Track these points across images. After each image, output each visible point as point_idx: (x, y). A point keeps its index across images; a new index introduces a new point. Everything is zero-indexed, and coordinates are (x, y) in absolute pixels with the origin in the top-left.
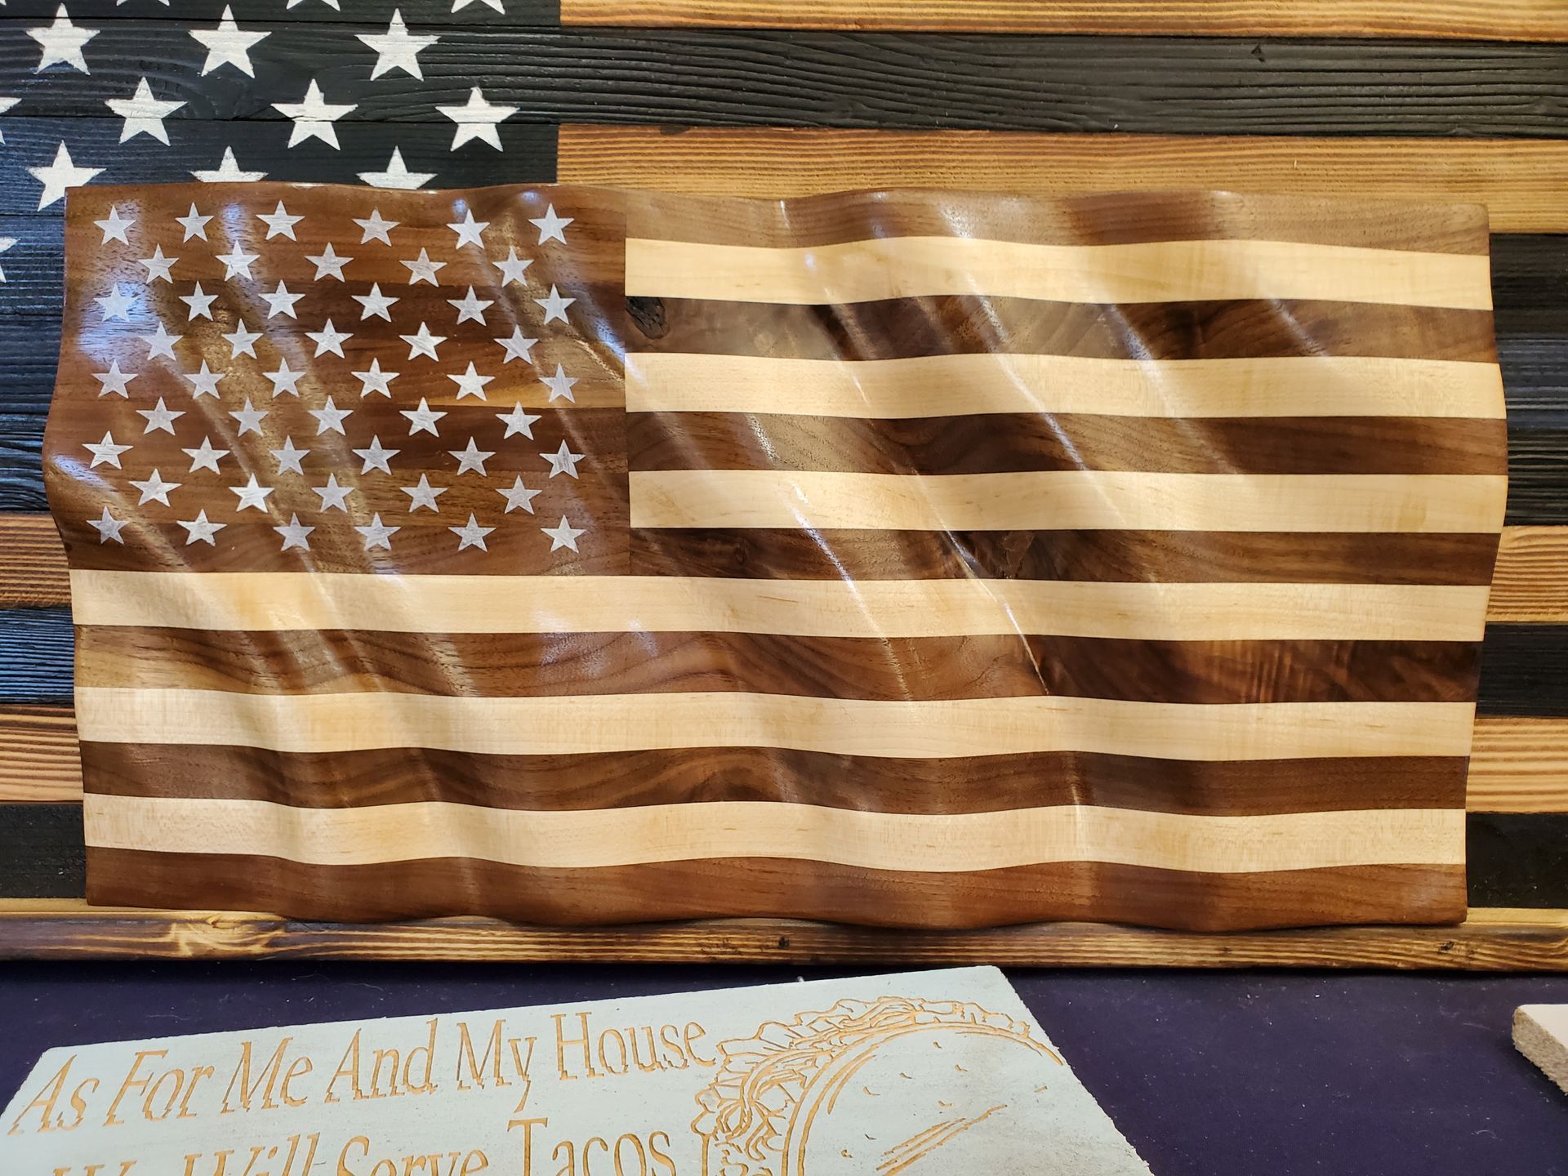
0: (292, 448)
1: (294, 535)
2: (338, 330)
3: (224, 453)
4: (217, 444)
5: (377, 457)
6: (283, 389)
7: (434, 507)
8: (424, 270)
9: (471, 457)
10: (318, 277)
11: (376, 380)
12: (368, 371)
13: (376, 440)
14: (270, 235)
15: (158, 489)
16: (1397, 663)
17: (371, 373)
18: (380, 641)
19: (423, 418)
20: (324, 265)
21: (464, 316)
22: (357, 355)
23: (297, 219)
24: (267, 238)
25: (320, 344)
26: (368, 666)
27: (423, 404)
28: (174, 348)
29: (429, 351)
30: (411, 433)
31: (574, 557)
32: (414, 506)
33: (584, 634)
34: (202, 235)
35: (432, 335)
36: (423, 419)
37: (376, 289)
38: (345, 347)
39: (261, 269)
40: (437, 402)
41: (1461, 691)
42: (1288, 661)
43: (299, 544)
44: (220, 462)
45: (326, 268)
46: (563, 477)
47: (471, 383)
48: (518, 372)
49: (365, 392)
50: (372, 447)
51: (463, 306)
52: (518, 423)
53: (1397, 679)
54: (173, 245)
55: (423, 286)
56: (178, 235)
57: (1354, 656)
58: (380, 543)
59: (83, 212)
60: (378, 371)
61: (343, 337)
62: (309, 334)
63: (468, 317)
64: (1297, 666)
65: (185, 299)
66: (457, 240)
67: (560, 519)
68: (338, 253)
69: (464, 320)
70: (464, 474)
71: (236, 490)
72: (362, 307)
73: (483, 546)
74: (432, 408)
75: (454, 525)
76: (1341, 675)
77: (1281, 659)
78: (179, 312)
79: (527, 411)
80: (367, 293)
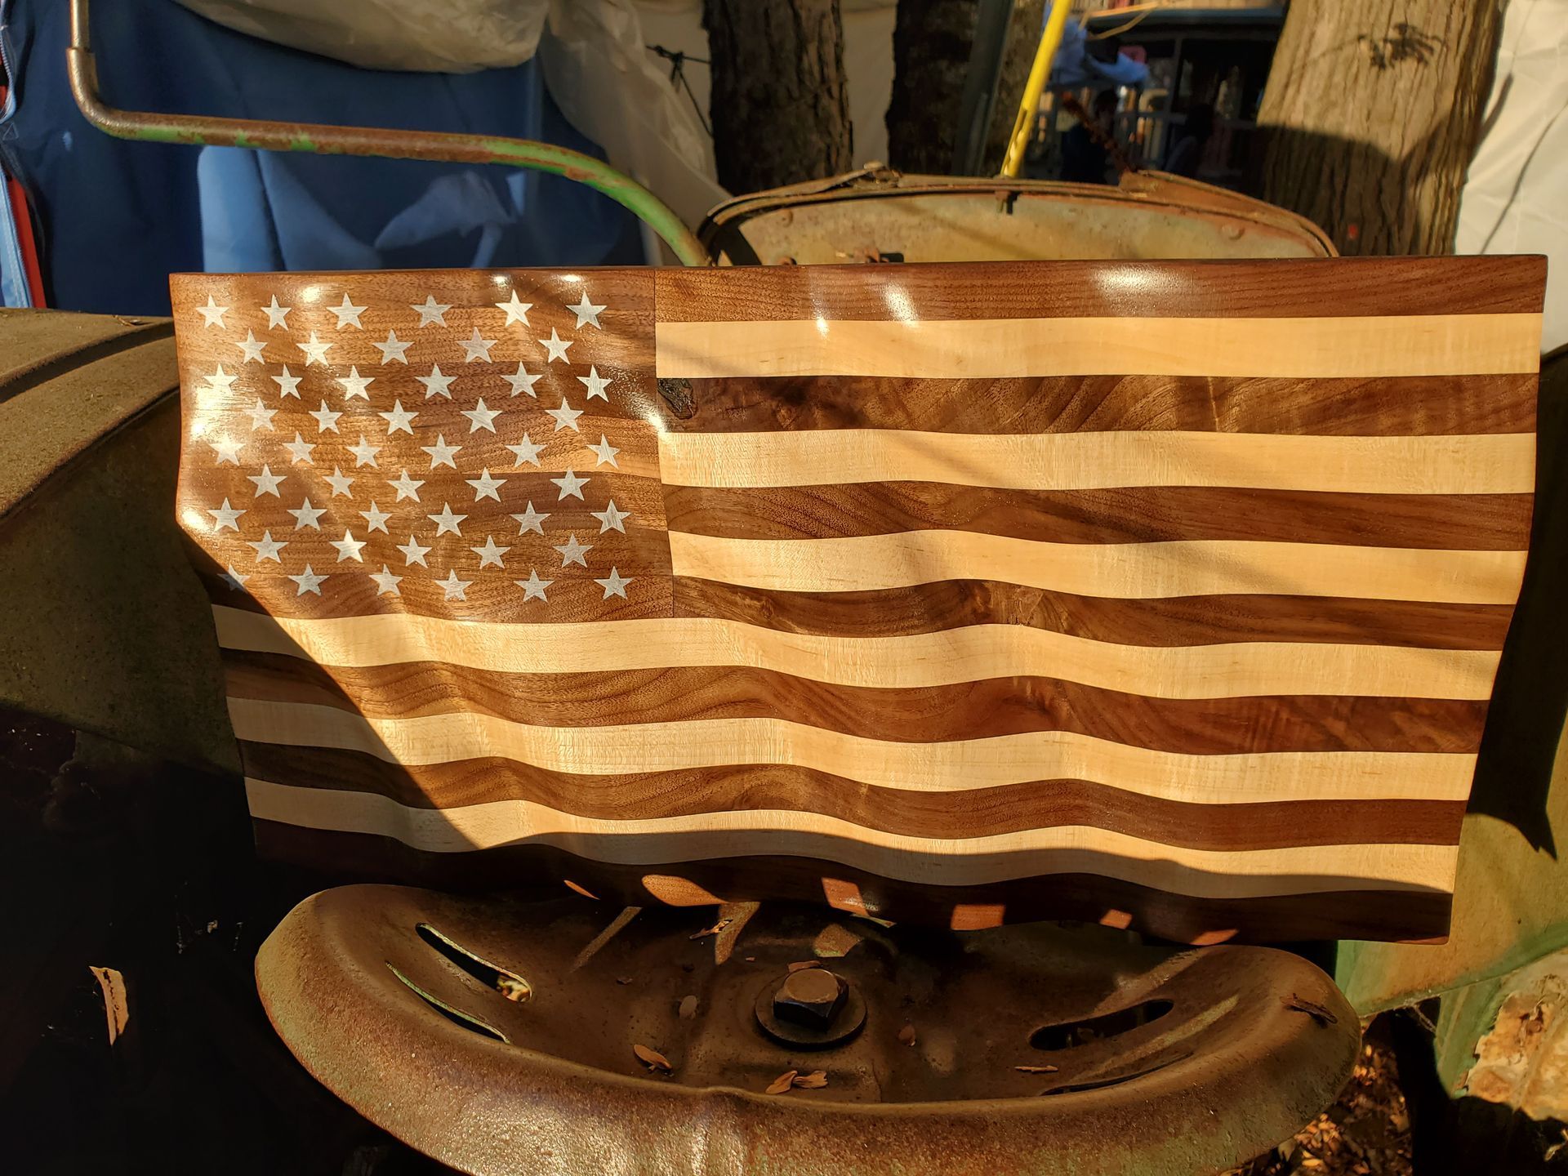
0: (377, 511)
1: (385, 582)
2: (406, 409)
3: (323, 511)
4: (315, 505)
5: (448, 522)
6: (364, 461)
7: (501, 564)
8: (479, 349)
9: (530, 520)
10: (384, 361)
11: (442, 454)
12: (435, 445)
13: (447, 507)
14: (340, 325)
15: (270, 548)
16: (1398, 718)
17: (437, 448)
18: (464, 673)
19: (485, 485)
20: (389, 350)
21: (517, 389)
22: (424, 432)
23: (362, 309)
24: (338, 328)
25: (392, 423)
26: (457, 691)
27: (486, 473)
28: (272, 421)
29: (488, 424)
30: (477, 500)
31: (623, 604)
32: (483, 564)
33: (635, 671)
34: (283, 324)
35: (489, 409)
36: (486, 487)
37: (436, 370)
38: (413, 425)
39: (335, 356)
40: (497, 471)
41: (1463, 744)
42: (1284, 715)
43: (390, 589)
44: (320, 520)
45: (391, 352)
46: (612, 533)
47: (526, 452)
48: (568, 439)
49: (434, 465)
50: (444, 513)
51: (515, 381)
52: (570, 486)
53: (1398, 731)
54: (262, 332)
55: (479, 364)
56: (264, 322)
57: (1353, 710)
58: (457, 594)
59: (185, 299)
60: (444, 446)
61: (411, 415)
62: (381, 414)
63: (520, 391)
64: (1293, 719)
65: (276, 379)
66: (506, 318)
67: (610, 570)
68: (400, 339)
69: (516, 393)
70: (524, 535)
71: (335, 544)
72: (425, 387)
73: (544, 598)
74: (493, 477)
75: (518, 580)
76: (1339, 728)
77: (1277, 713)
78: (272, 390)
79: (578, 475)
80: (429, 373)
